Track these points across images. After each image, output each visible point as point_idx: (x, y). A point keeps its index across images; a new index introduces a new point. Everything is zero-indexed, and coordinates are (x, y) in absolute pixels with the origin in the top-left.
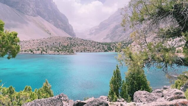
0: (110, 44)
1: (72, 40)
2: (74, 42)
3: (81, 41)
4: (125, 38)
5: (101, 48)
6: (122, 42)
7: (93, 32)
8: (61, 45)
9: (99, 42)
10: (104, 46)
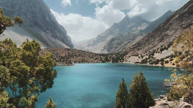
0: (107, 55)
1: (70, 51)
2: (73, 53)
3: (79, 52)
4: (120, 50)
5: (99, 59)
6: (118, 54)
7: (91, 43)
8: (58, 56)
9: (96, 53)
10: (102, 57)
